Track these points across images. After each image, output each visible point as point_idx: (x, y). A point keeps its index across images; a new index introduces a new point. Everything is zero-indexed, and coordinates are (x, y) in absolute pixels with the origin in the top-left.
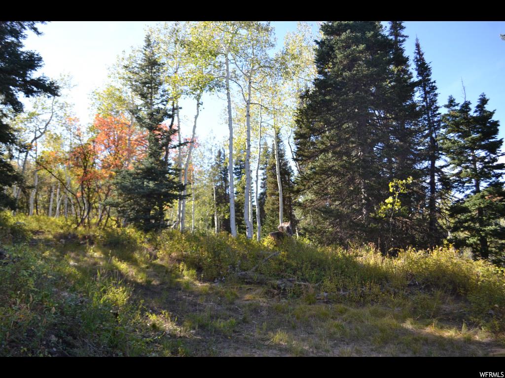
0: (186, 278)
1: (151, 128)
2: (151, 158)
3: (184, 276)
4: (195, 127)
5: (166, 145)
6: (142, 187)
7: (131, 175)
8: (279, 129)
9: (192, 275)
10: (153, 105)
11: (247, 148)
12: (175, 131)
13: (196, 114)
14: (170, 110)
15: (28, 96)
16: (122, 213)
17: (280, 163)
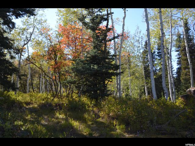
0: (118, 131)
1: (93, 29)
2: (95, 49)
3: (117, 129)
4: (124, 25)
5: (104, 39)
6: (89, 69)
7: (82, 62)
8: (186, 20)
9: (123, 129)
10: (94, 13)
11: (161, 35)
12: (110, 29)
13: (124, 16)
14: (105, 15)
15: (17, 18)
16: (78, 87)
17: (189, 45)
